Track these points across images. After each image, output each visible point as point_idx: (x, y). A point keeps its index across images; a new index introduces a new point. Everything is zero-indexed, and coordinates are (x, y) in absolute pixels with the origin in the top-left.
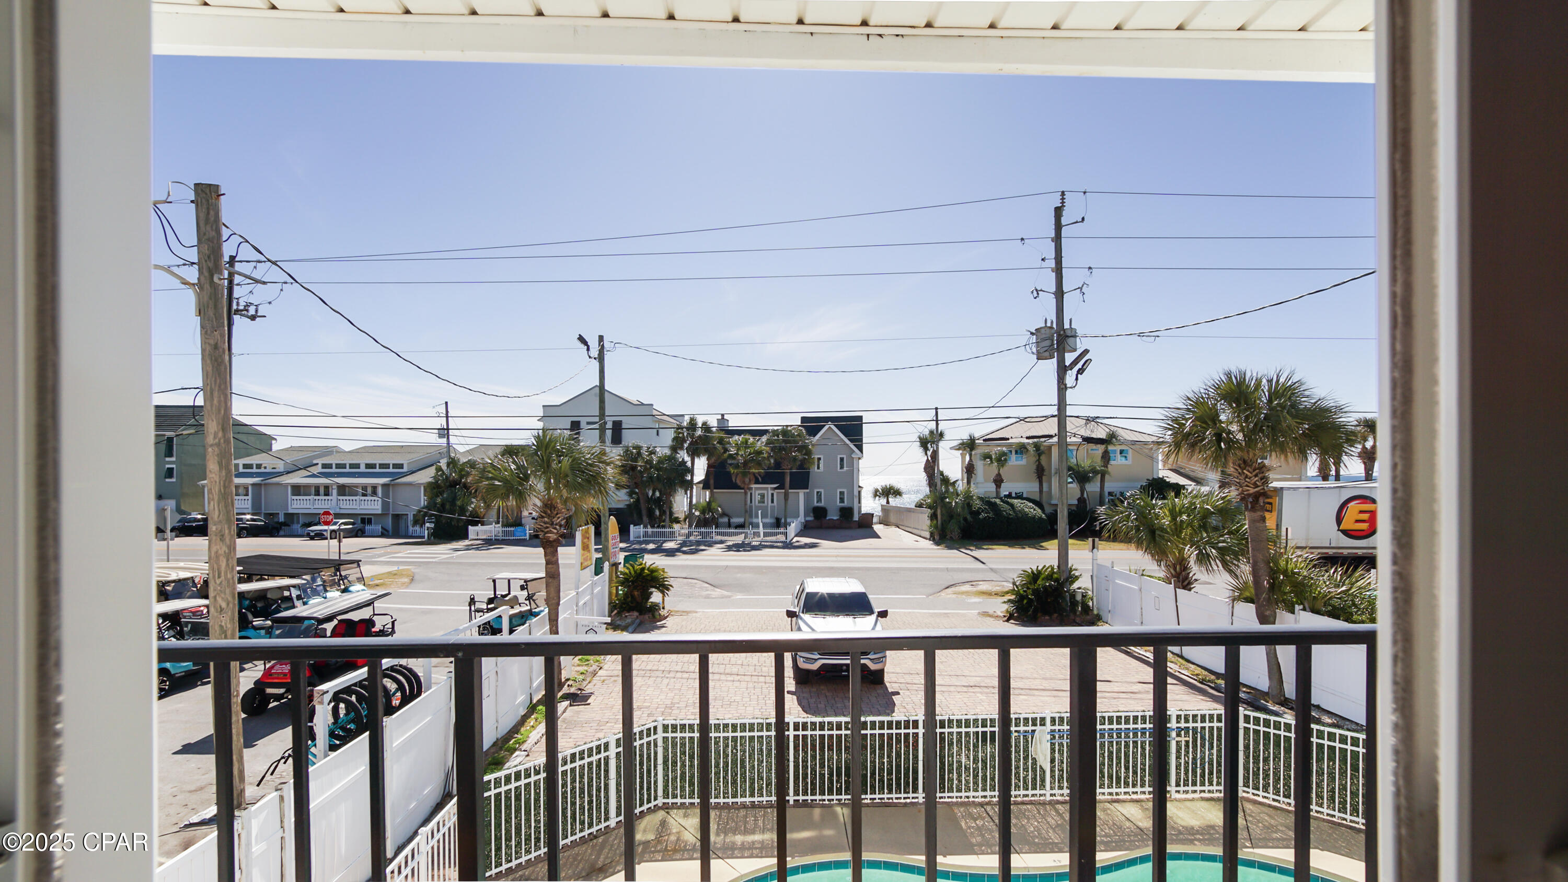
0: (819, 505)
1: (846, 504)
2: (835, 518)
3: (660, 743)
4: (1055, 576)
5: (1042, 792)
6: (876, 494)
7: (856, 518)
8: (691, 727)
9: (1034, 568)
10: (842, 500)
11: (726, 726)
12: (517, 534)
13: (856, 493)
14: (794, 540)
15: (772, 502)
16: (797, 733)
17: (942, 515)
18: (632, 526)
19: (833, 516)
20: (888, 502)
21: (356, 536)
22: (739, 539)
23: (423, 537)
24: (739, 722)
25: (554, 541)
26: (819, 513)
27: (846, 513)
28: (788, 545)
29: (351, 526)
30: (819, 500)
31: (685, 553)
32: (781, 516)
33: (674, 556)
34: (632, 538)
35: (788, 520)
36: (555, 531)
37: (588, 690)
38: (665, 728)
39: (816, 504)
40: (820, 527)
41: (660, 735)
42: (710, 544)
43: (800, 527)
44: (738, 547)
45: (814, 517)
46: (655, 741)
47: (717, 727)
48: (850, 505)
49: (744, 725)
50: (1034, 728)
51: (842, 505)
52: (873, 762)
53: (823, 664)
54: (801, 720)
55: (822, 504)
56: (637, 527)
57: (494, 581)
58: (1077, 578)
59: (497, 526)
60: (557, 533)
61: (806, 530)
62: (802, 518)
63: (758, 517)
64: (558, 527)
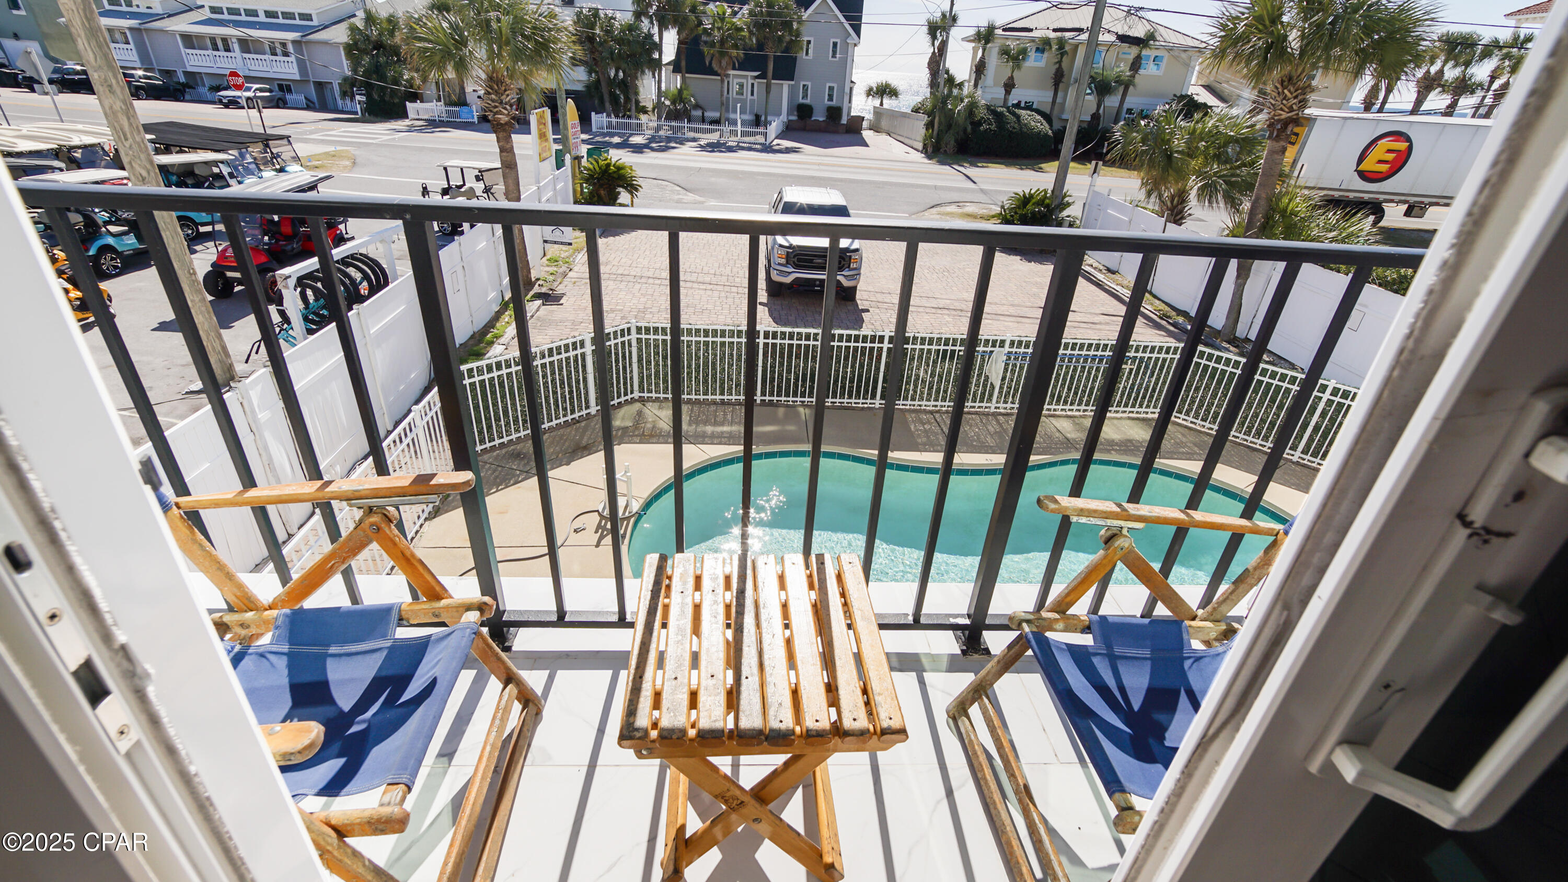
0: (804, 101)
1: (834, 103)
2: (821, 119)
3: (634, 343)
4: (1047, 201)
5: (988, 405)
6: (870, 92)
7: (844, 120)
8: (664, 330)
9: (1027, 191)
10: (831, 98)
11: (697, 331)
12: (463, 115)
13: (847, 90)
14: (774, 143)
15: (752, 94)
16: (766, 341)
17: (940, 123)
18: (593, 114)
19: (819, 116)
20: (882, 104)
21: (278, 107)
22: (714, 137)
23: (356, 113)
24: (711, 328)
25: (506, 124)
26: (804, 111)
27: (834, 113)
28: (767, 149)
29: (268, 94)
30: (805, 96)
31: (653, 149)
32: (761, 112)
33: (642, 153)
34: (594, 129)
35: (769, 118)
36: (506, 112)
37: (560, 290)
38: (639, 330)
39: (801, 101)
40: (804, 129)
41: (634, 336)
42: (682, 142)
43: (781, 128)
44: (714, 147)
45: (799, 116)
46: (629, 342)
47: (689, 332)
48: (839, 105)
49: (716, 331)
50: (992, 349)
51: (830, 103)
52: (837, 371)
53: (797, 278)
54: (771, 329)
55: (808, 101)
56: (600, 115)
57: (445, 169)
58: (1069, 204)
59: (439, 104)
60: (508, 115)
61: (788, 131)
62: (784, 117)
63: (736, 112)
64: (508, 107)
